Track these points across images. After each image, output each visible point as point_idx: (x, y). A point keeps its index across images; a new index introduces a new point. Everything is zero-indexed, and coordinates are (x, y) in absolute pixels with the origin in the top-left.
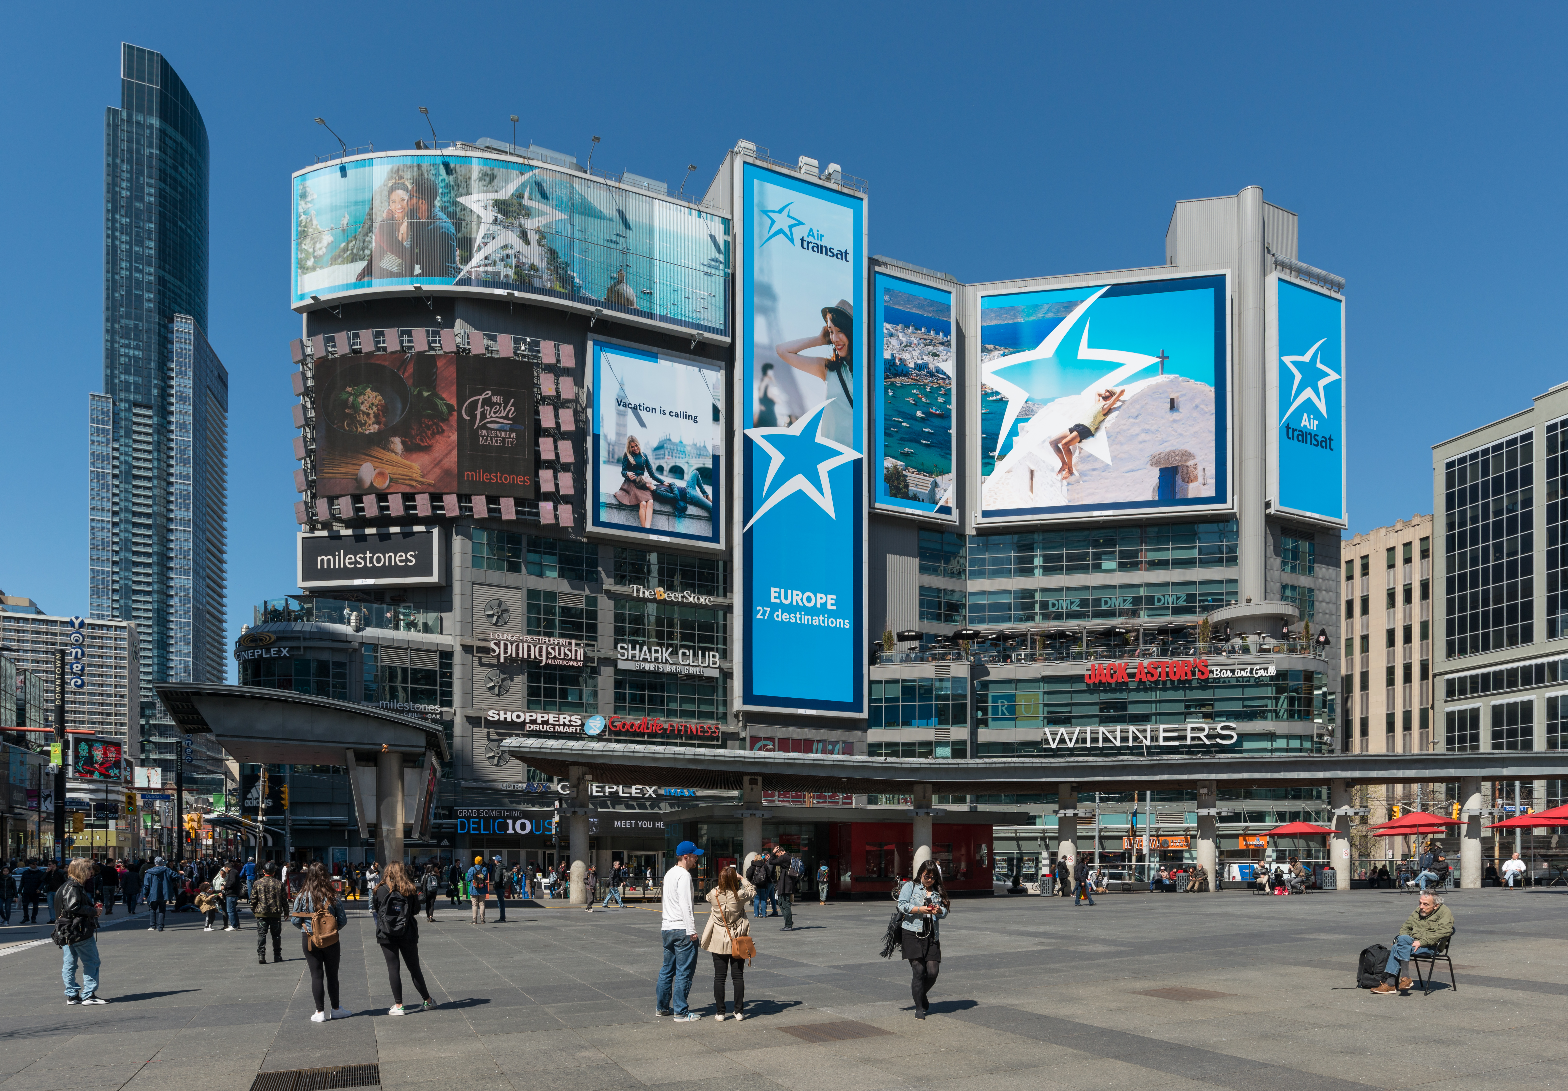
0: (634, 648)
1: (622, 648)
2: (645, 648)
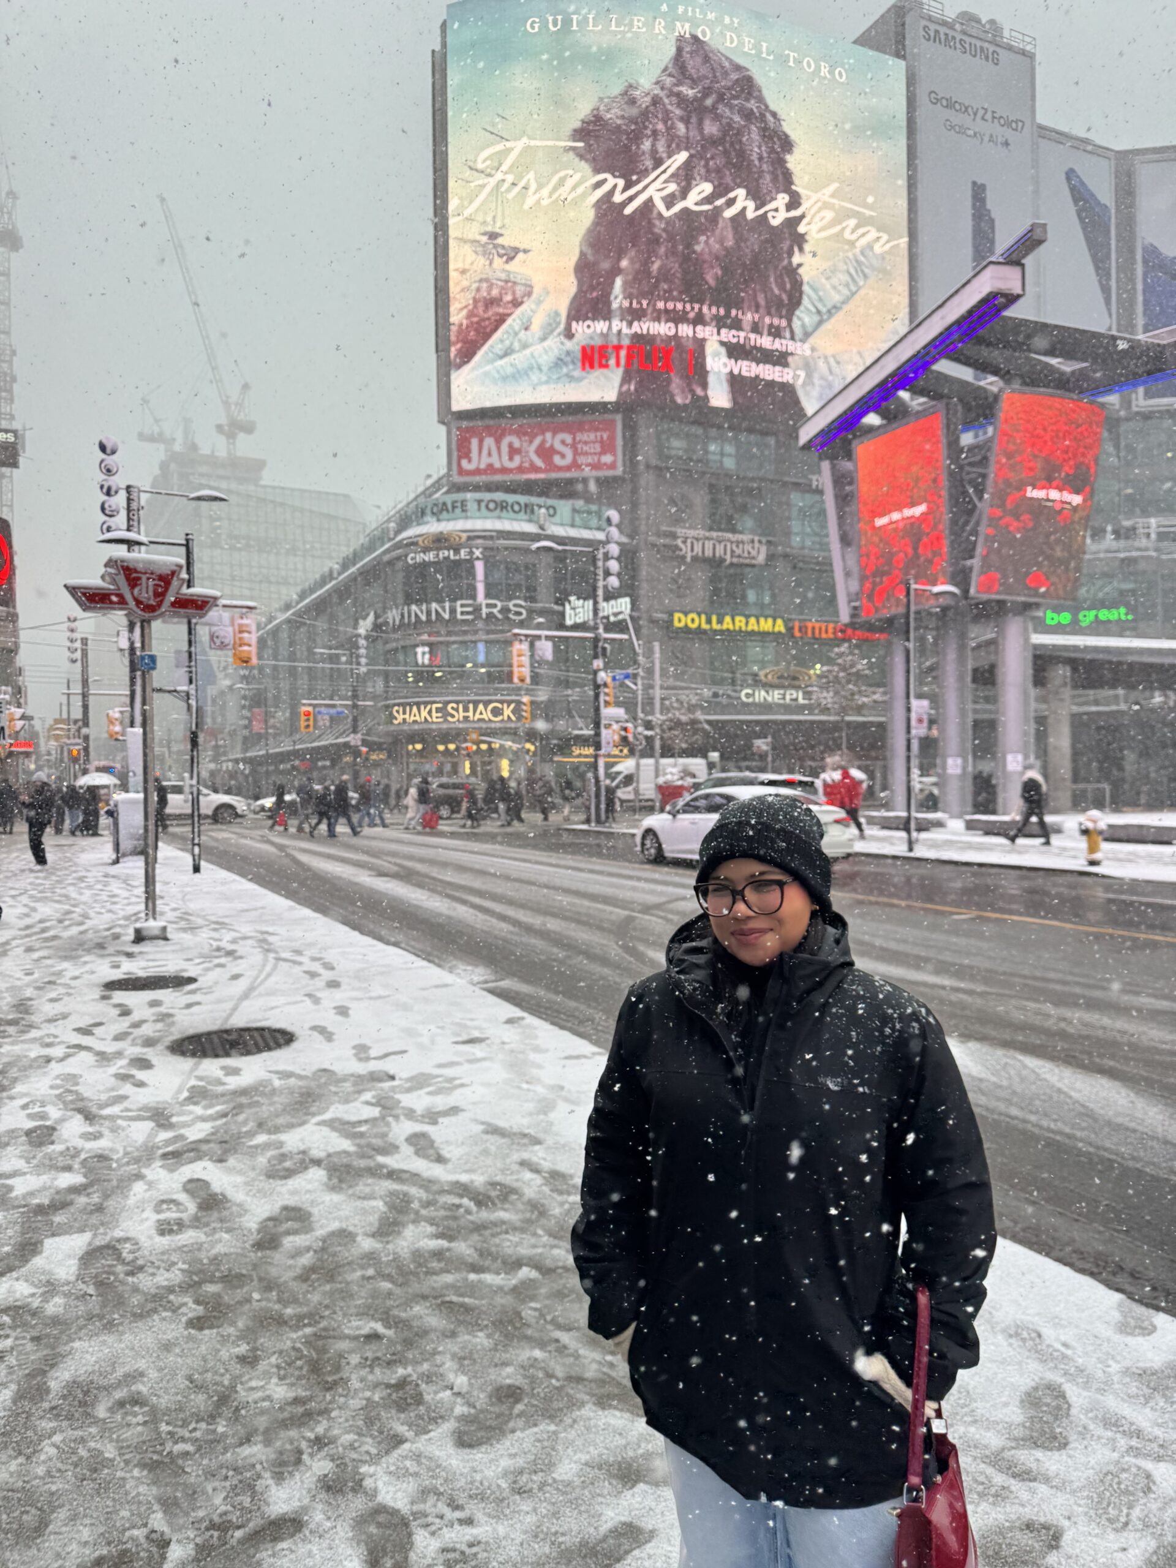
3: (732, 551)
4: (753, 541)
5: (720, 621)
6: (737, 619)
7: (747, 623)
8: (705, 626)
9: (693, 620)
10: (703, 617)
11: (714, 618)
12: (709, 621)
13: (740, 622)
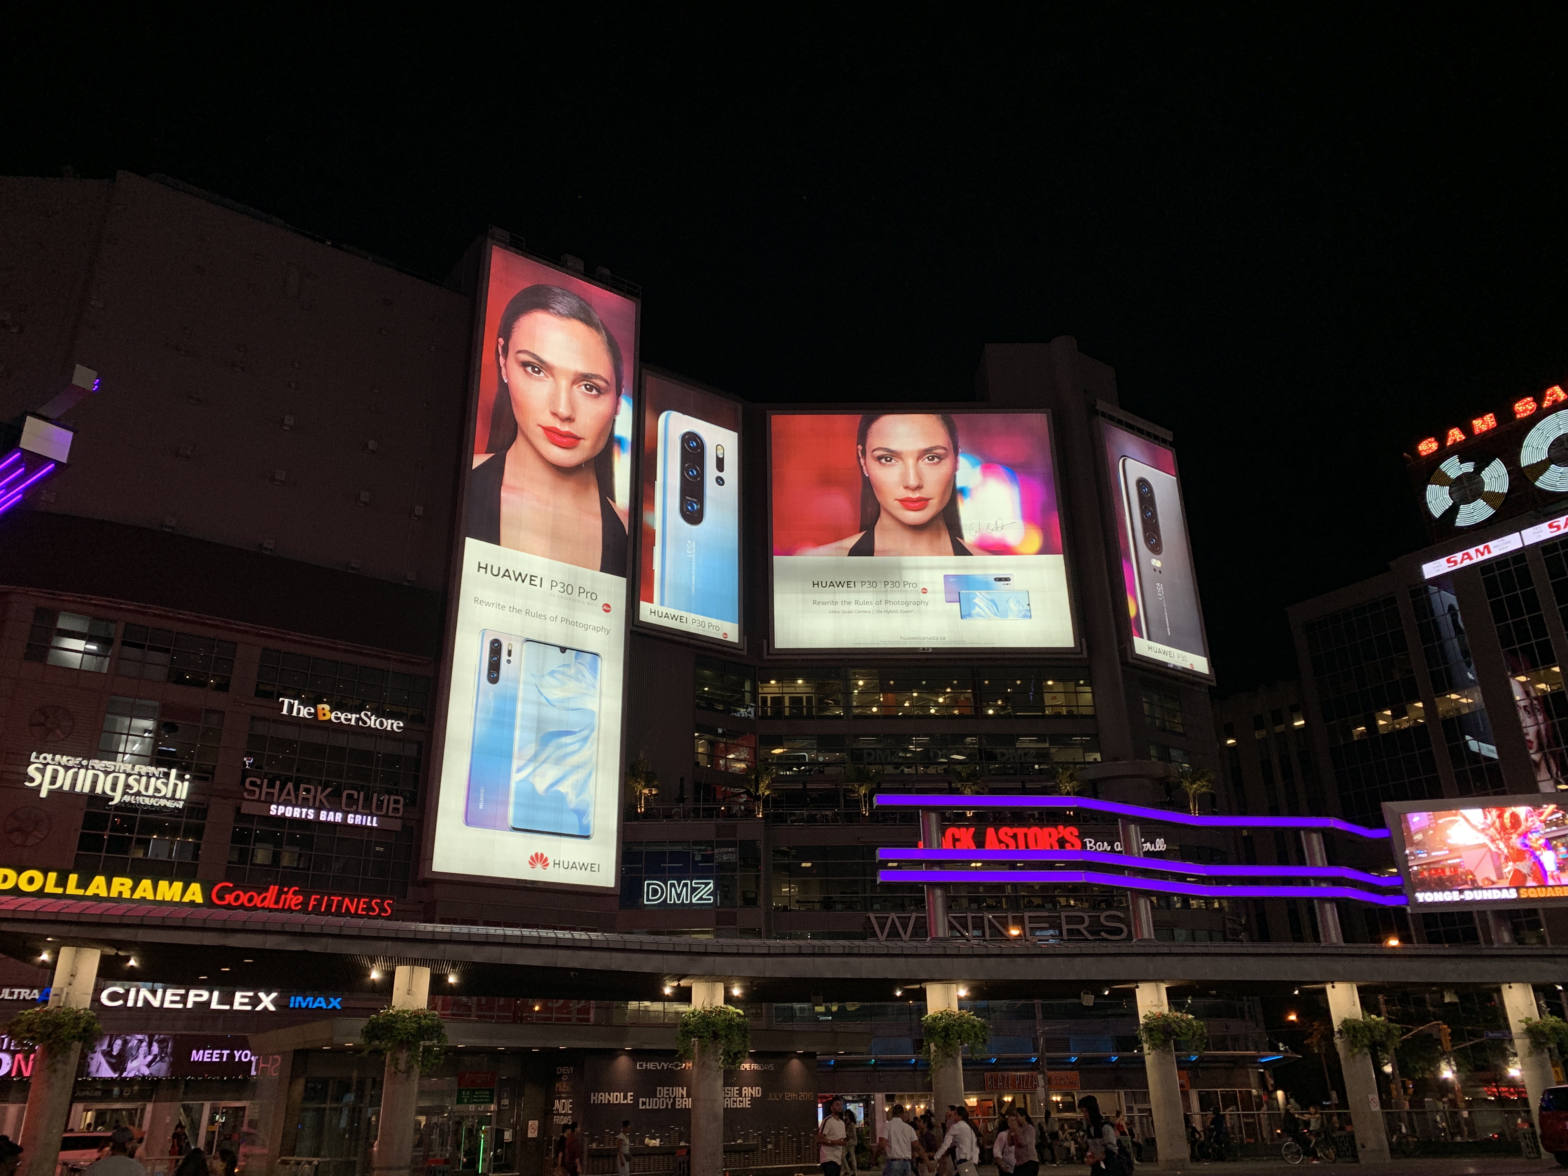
0: (271, 785)
1: (253, 784)
2: (290, 785)
3: (127, 786)
4: (167, 775)
5: (83, 884)
6: (116, 881)
7: (133, 890)
8: (50, 888)
9: (31, 881)
10: (52, 876)
11: (73, 878)
12: (62, 882)
13: (122, 885)
